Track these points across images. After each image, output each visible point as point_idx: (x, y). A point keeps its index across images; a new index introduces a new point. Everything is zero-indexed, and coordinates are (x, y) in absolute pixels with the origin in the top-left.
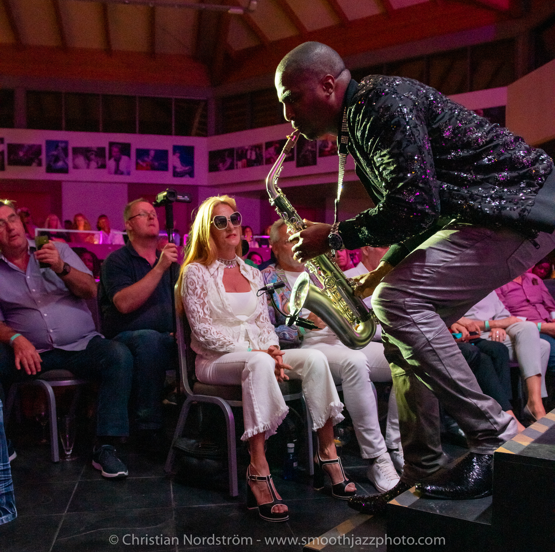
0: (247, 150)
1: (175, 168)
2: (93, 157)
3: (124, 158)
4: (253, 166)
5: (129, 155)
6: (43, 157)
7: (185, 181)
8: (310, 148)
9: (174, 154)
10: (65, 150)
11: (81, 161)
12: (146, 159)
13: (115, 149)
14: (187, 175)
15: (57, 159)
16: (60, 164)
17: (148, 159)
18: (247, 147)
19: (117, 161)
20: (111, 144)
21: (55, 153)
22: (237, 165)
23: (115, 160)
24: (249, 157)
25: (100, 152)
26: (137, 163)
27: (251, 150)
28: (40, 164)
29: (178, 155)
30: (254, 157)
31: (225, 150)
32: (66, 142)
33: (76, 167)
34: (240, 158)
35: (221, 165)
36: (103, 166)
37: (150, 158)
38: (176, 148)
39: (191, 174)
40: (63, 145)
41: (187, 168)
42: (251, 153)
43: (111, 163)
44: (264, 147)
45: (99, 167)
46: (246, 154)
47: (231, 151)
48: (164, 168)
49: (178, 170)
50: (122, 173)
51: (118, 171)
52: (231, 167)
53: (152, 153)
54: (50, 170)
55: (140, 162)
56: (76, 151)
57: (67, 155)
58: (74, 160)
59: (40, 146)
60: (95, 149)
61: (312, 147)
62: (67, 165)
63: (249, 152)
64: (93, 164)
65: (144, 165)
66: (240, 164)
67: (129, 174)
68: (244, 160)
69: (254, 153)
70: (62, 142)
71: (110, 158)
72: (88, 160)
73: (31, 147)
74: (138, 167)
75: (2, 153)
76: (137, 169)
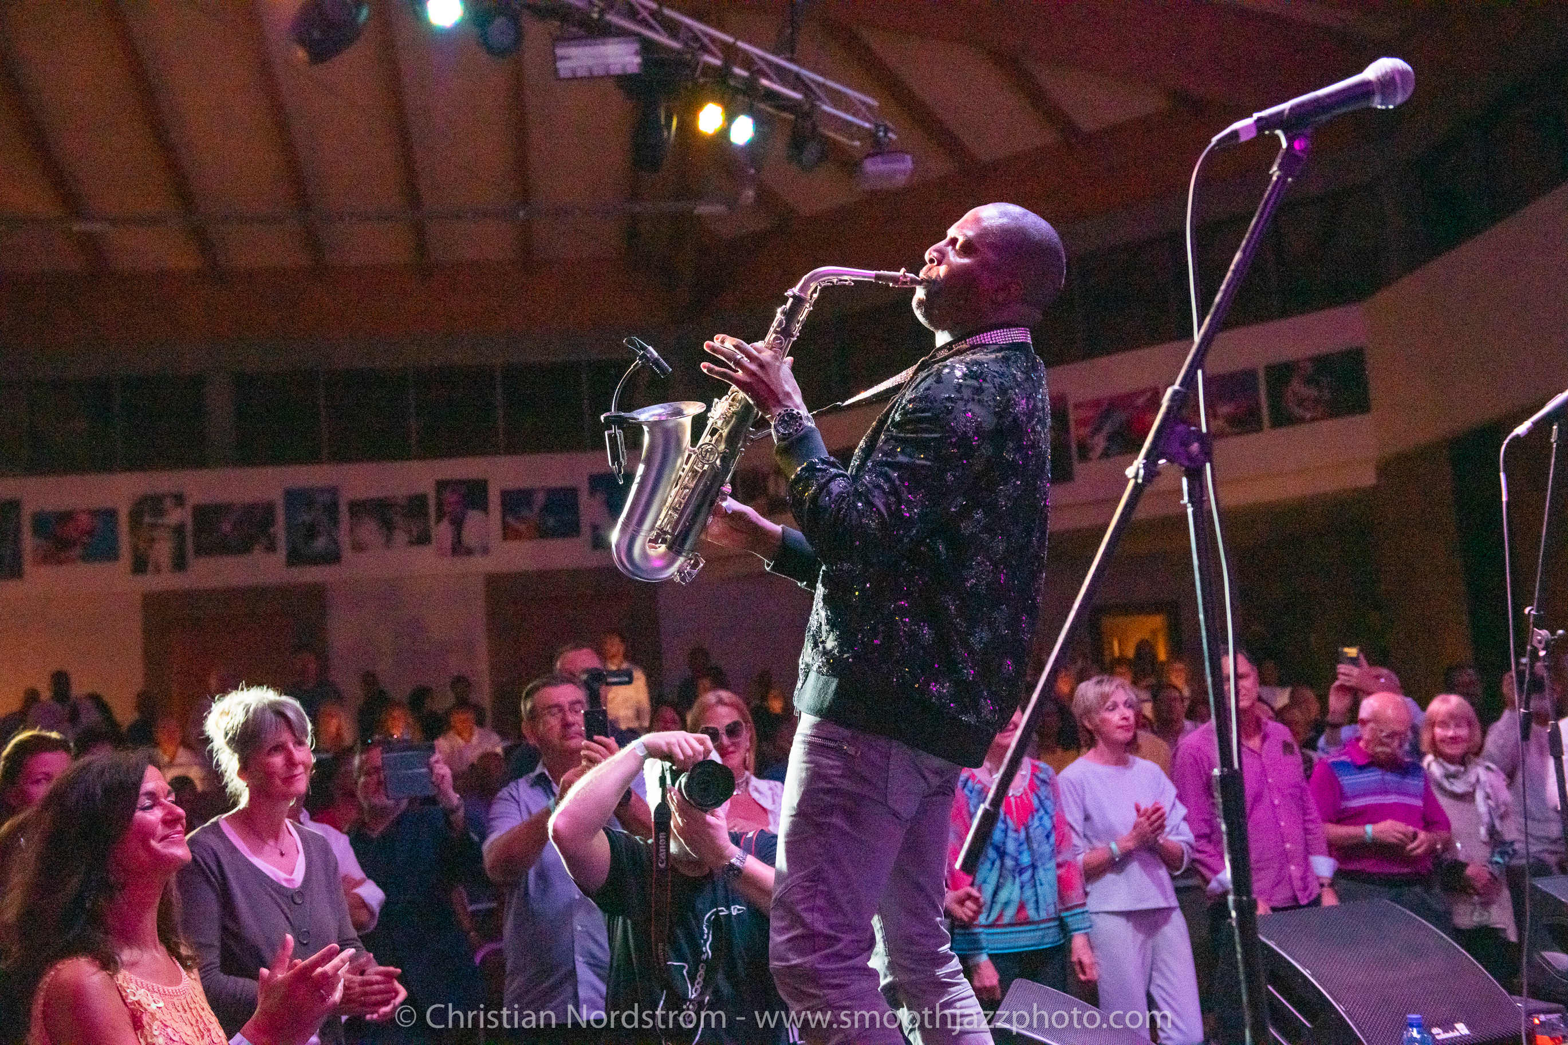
0: (768, 476)
1: (596, 527)
2: (398, 519)
3: (474, 517)
4: (782, 512)
9: (593, 494)
10: (332, 508)
11: (369, 530)
12: (526, 513)
13: (450, 497)
15: (311, 532)
16: (320, 543)
17: (531, 514)
19: (458, 524)
20: (441, 485)
21: (307, 518)
23: (452, 522)
24: (773, 491)
25: (416, 505)
26: (505, 526)
27: (779, 474)
29: (601, 496)
30: (785, 491)
32: (334, 491)
33: (359, 547)
36: (423, 539)
37: (536, 509)
38: (595, 482)
40: (326, 498)
42: (779, 482)
43: (442, 531)
45: (411, 543)
48: (571, 530)
50: (469, 552)
51: (459, 549)
53: (540, 498)
54: (295, 558)
55: (510, 520)
56: (358, 508)
57: (335, 521)
58: (351, 531)
59: (271, 505)
60: (403, 502)
62: (336, 542)
64: (400, 537)
65: (522, 527)
67: (486, 551)
70: (322, 490)
71: (439, 520)
72: (388, 526)
73: (250, 509)
74: (509, 533)
75: (179, 530)
76: (505, 537)
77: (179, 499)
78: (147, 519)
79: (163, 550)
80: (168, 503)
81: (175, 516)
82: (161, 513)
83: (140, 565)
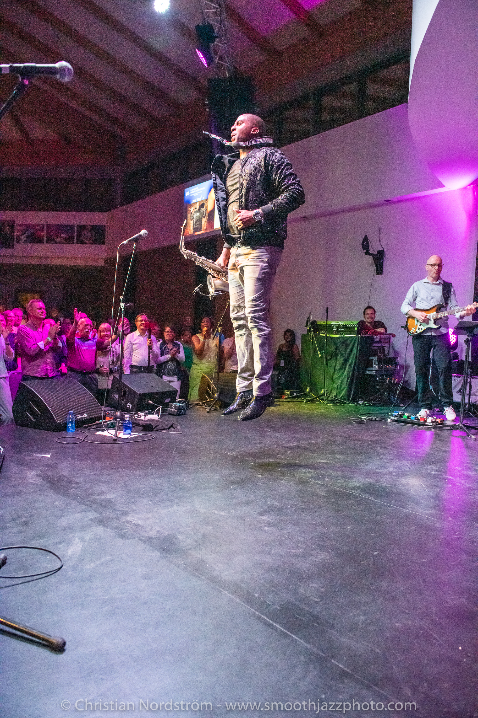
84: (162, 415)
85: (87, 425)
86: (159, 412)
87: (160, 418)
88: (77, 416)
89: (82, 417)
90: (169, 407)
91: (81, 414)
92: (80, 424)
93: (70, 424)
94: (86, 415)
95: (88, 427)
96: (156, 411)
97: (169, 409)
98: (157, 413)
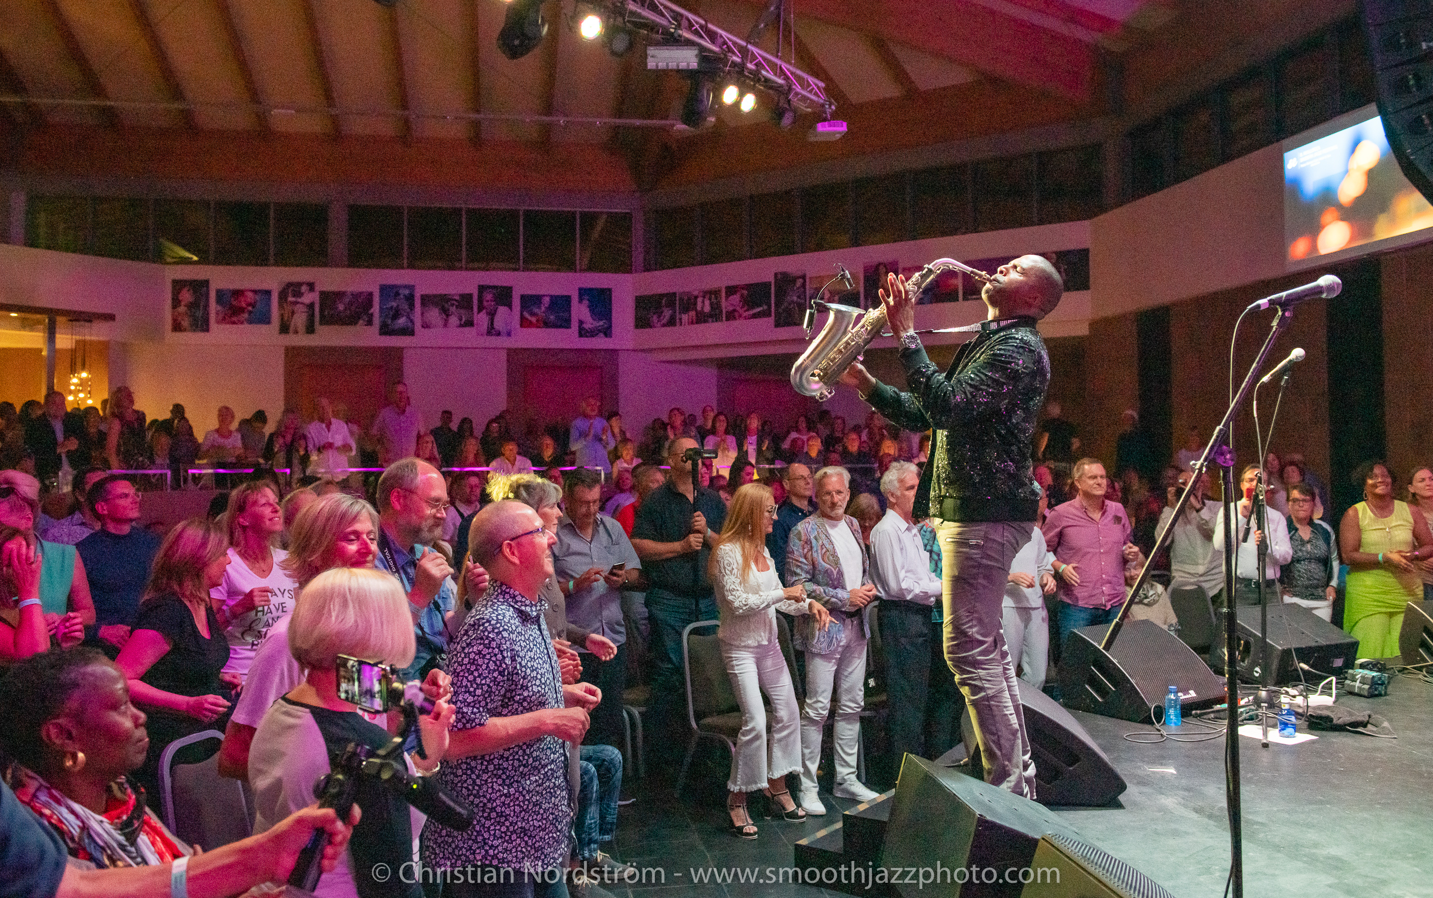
0: (696, 297)
1: (581, 322)
2: (453, 309)
3: (502, 310)
4: (705, 321)
5: (510, 306)
6: (376, 309)
7: (600, 343)
8: (795, 298)
9: (581, 300)
10: (410, 298)
11: (434, 314)
12: (536, 310)
13: (488, 296)
14: (602, 335)
15: (396, 315)
16: (402, 321)
17: (540, 311)
18: (696, 293)
19: (492, 314)
20: (482, 289)
21: (394, 304)
22: (680, 319)
23: (488, 314)
24: (699, 308)
25: (465, 301)
26: (523, 318)
27: (704, 297)
28: (370, 323)
29: (586, 302)
30: (707, 309)
31: (662, 296)
32: (411, 288)
33: (426, 326)
34: (686, 309)
35: (655, 318)
36: (470, 323)
37: (543, 308)
38: (583, 292)
39: (607, 332)
40: (407, 292)
41: (601, 323)
42: (703, 302)
43: (482, 319)
44: (723, 294)
45: (461, 326)
46: (695, 304)
47: (670, 298)
48: (565, 323)
49: (587, 326)
50: (499, 334)
51: (492, 331)
52: (672, 322)
53: (546, 301)
54: (385, 330)
55: (526, 314)
56: (427, 300)
57: (412, 306)
58: (422, 314)
59: (371, 294)
60: (457, 298)
61: (799, 297)
62: (412, 321)
63: (700, 300)
64: (454, 320)
65: (534, 319)
66: (685, 317)
67: (509, 334)
68: (692, 313)
69: (707, 302)
70: (406, 287)
71: (480, 311)
72: (446, 312)
73: (356, 296)
74: (524, 323)
75: (311, 306)
76: (522, 326)
77: (311, 286)
78: (291, 299)
79: (300, 320)
80: (304, 288)
81: (307, 298)
82: (299, 294)
83: (284, 329)
84: (1337, 696)
85: (1198, 712)
86: (1331, 689)
87: (1334, 702)
88: (1180, 694)
89: (1187, 696)
90: (1346, 678)
91: (1186, 692)
92: (1186, 710)
93: (1172, 711)
94: (1192, 694)
95: (1200, 715)
96: (1323, 687)
97: (1347, 682)
98: (1327, 690)
